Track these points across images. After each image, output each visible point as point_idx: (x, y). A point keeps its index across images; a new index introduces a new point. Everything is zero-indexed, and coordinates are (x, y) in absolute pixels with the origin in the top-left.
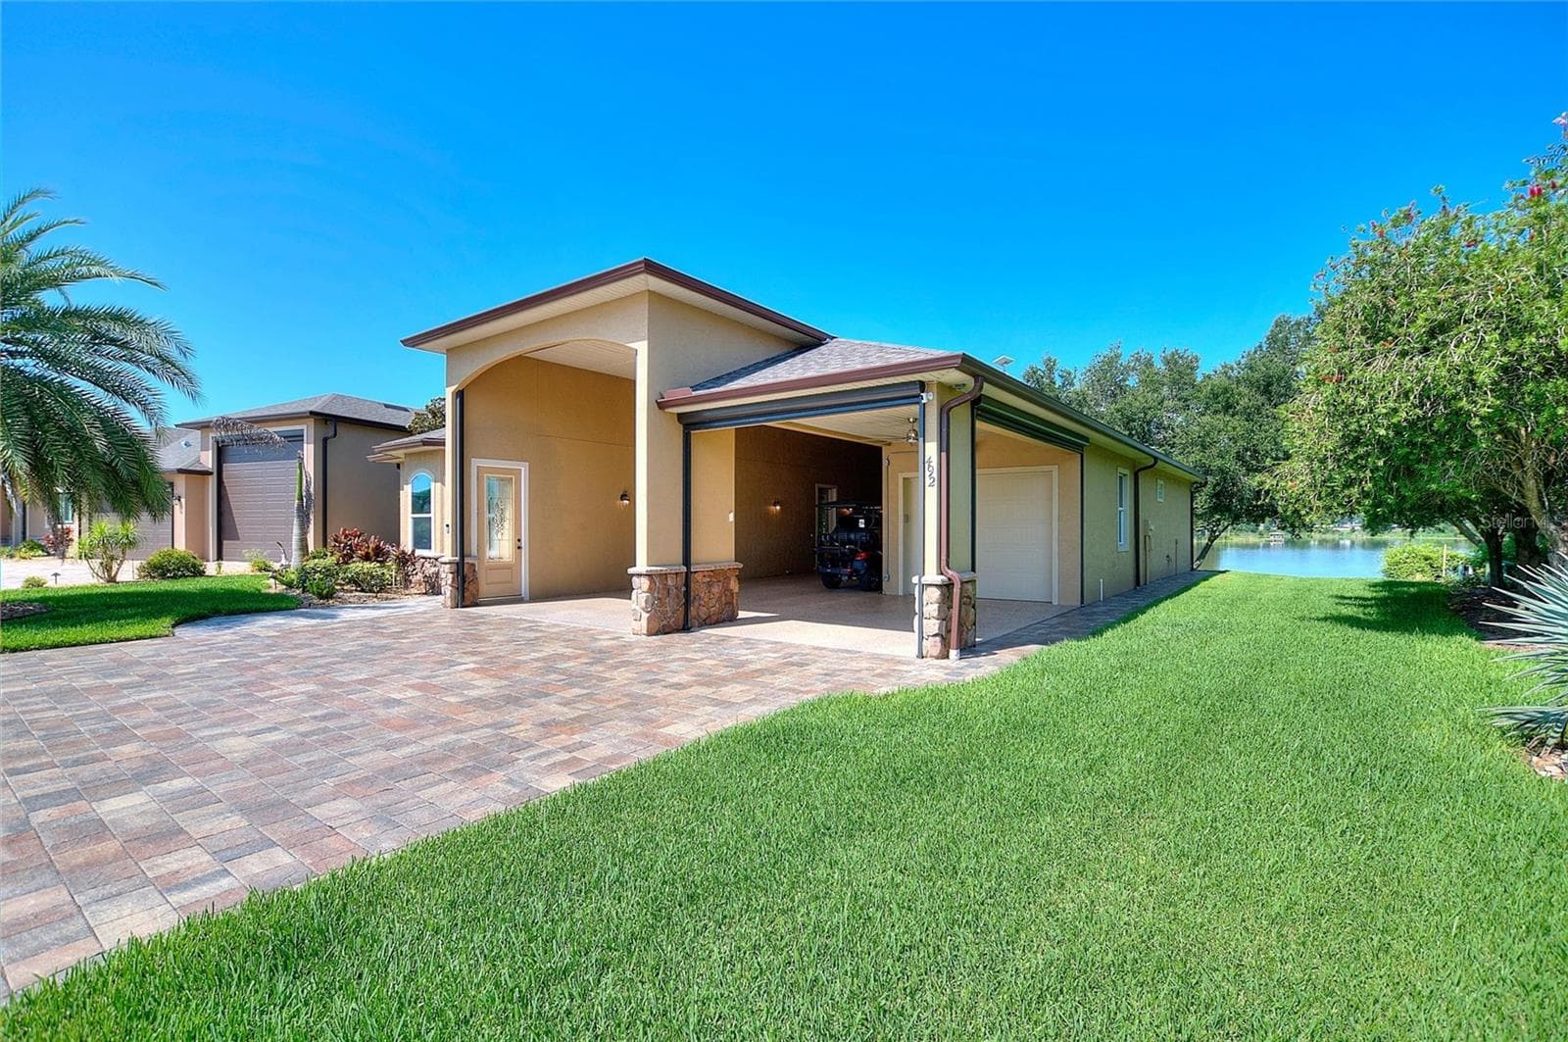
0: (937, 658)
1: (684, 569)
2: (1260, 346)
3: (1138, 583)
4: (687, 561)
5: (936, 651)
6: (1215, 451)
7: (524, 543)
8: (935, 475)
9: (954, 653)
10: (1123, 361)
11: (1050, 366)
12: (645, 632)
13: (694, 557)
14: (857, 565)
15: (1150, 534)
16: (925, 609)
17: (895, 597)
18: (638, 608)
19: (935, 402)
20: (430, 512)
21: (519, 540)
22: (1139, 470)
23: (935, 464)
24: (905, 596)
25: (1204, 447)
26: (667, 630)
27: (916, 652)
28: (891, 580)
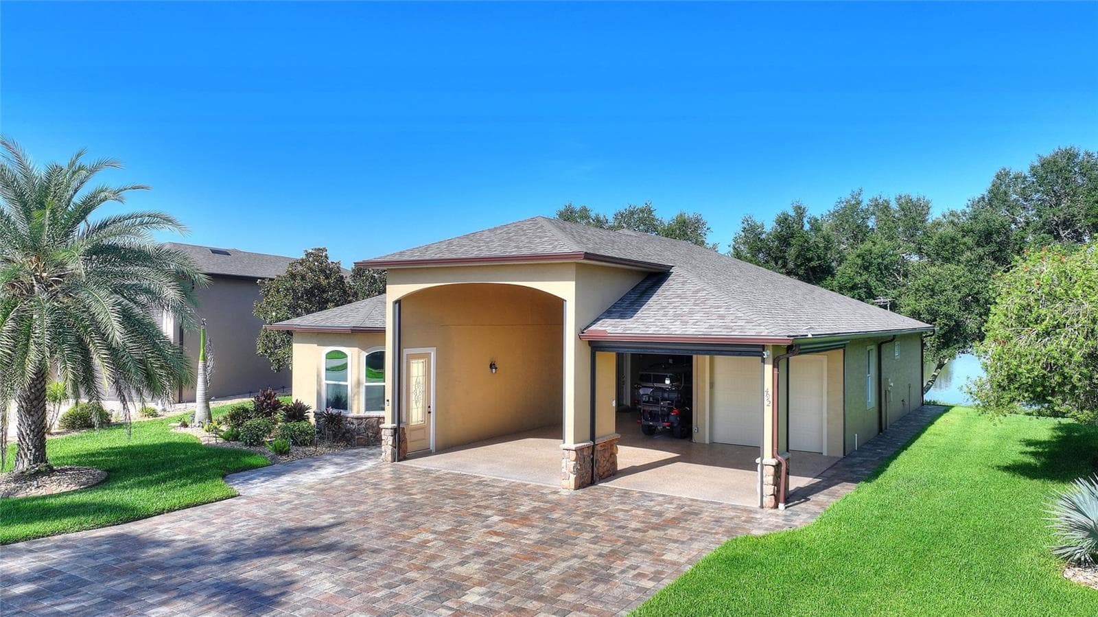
0: (772, 508)
1: (590, 443)
2: (983, 198)
3: (881, 430)
4: (593, 438)
5: (772, 504)
6: (943, 299)
7: (432, 409)
8: (771, 399)
9: (781, 506)
10: (864, 205)
11: (800, 211)
12: (573, 487)
13: (597, 433)
14: (672, 419)
15: (889, 388)
16: (764, 479)
17: (703, 445)
18: (567, 472)
19: (771, 356)
20: (346, 381)
21: (429, 407)
22: (882, 343)
23: (770, 393)
24: (710, 443)
25: (933, 293)
26: (585, 485)
27: (759, 505)
28: (699, 431)
